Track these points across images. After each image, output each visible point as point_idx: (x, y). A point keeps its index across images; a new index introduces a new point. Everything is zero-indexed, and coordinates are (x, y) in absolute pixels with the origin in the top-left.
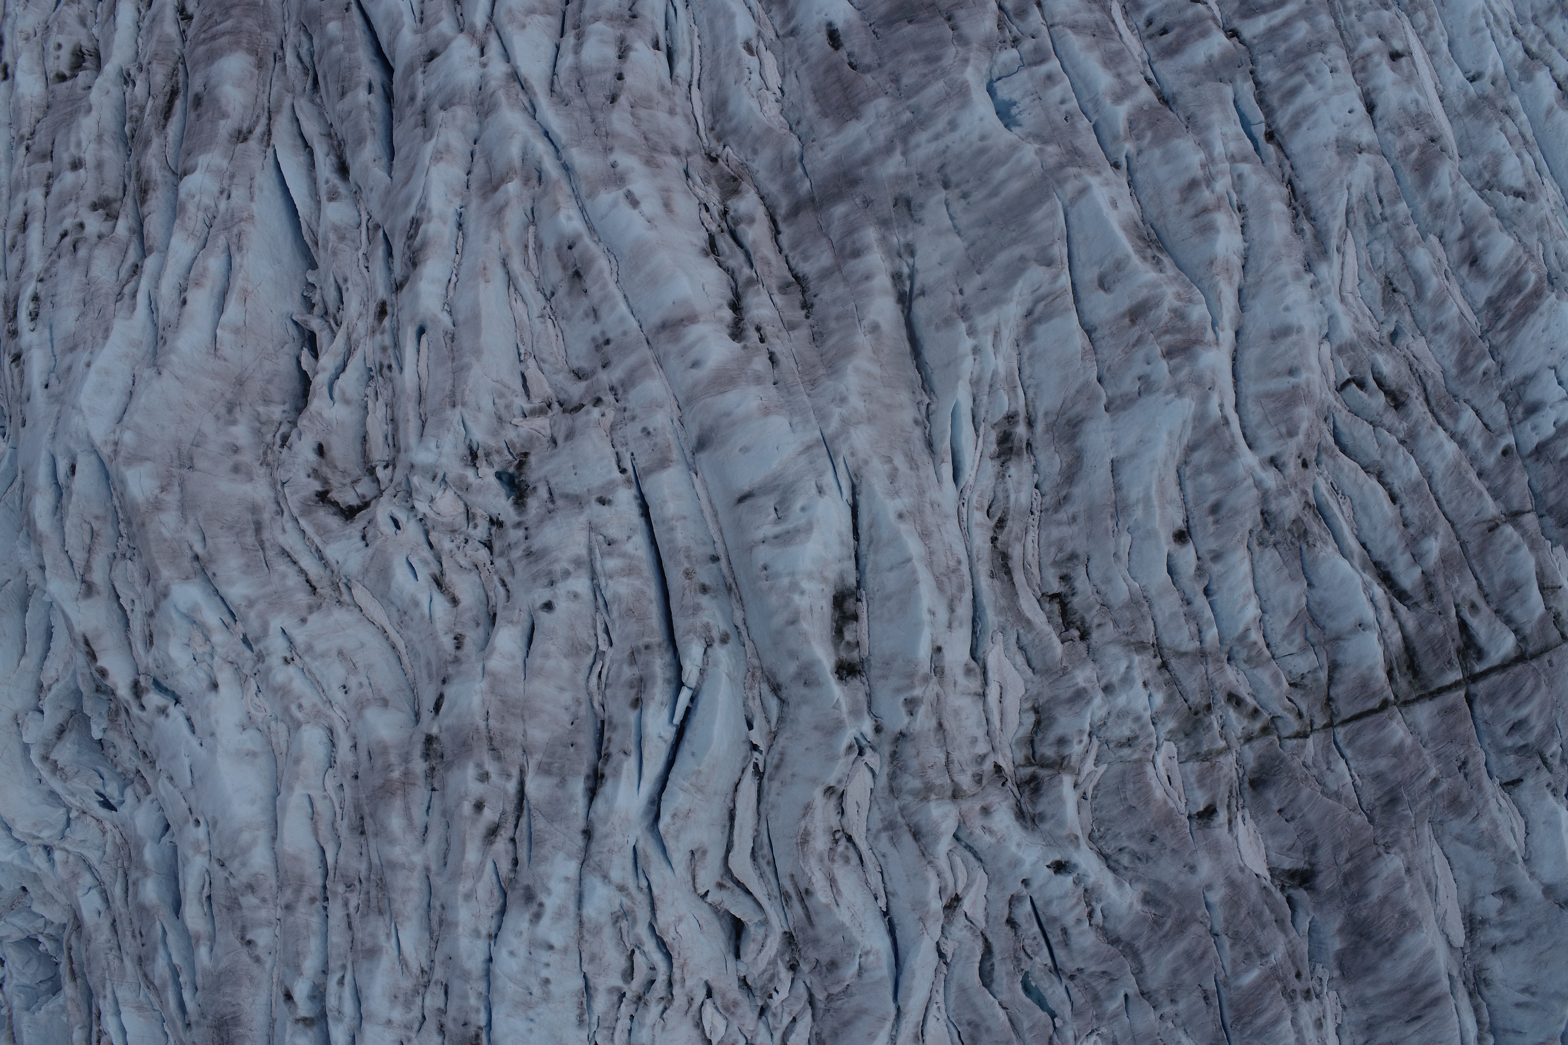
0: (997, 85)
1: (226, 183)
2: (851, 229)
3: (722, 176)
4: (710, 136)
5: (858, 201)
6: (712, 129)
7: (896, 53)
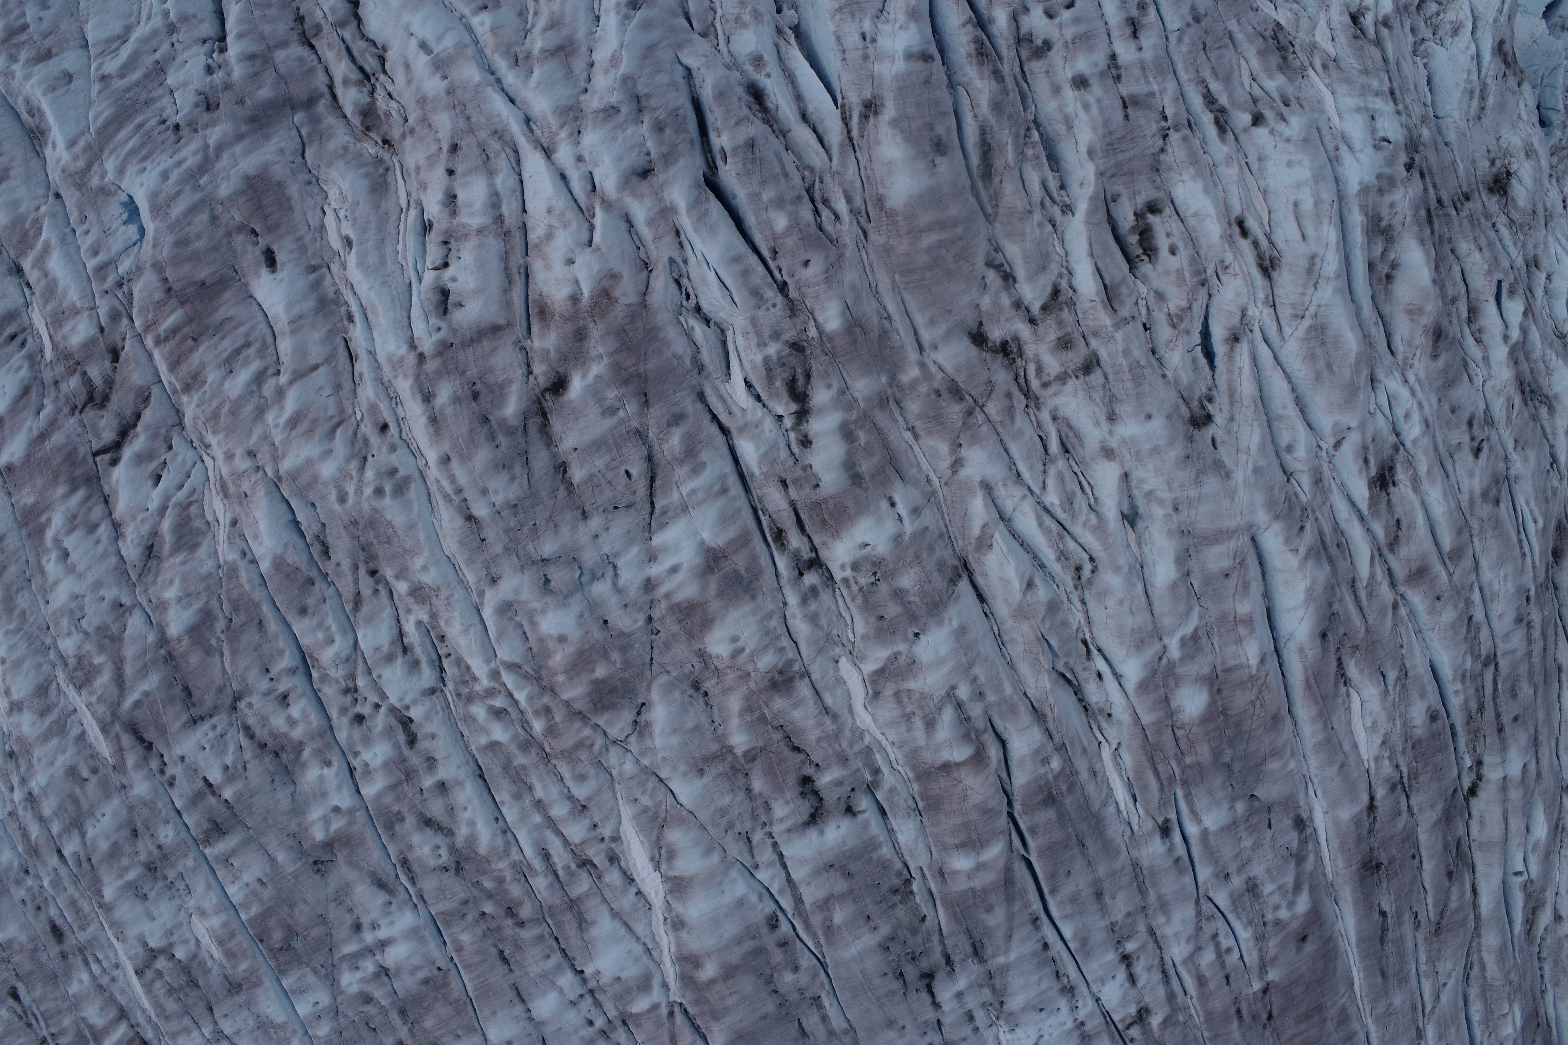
0: (137, 237)
1: (871, 50)
2: (254, 77)
3: (378, 127)
4: (389, 162)
5: (249, 102)
6: (387, 169)
7: (215, 248)
